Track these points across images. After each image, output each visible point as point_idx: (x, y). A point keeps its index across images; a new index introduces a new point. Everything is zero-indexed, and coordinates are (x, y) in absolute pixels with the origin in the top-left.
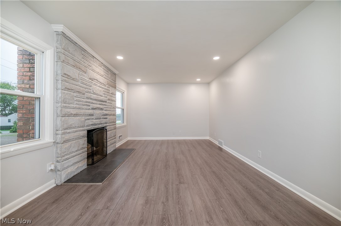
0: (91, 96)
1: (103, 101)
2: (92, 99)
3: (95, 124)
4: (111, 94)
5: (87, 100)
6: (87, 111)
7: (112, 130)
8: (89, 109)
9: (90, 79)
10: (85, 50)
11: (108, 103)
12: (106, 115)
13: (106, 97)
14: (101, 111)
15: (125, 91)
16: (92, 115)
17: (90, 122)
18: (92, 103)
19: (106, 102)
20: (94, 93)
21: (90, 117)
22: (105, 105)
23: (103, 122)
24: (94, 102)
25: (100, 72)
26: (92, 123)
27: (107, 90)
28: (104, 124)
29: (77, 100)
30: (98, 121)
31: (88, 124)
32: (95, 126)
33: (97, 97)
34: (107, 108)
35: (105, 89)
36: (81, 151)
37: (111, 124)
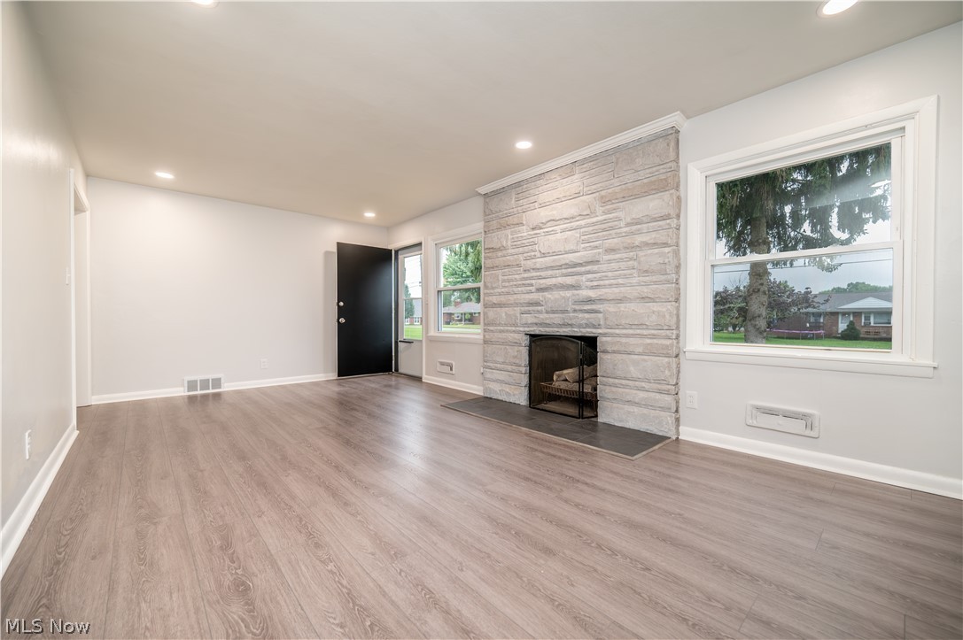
0: (535, 263)
1: (581, 265)
2: (537, 270)
3: (548, 325)
4: (628, 225)
5: (526, 275)
6: (523, 296)
8: (530, 292)
9: (533, 229)
10: (519, 184)
11: (609, 261)
12: (590, 301)
13: (596, 247)
14: (568, 294)
16: (537, 304)
17: (530, 319)
18: (540, 278)
20: (544, 255)
21: (530, 308)
22: (589, 272)
23: (573, 322)
24: (543, 274)
25: (568, 194)
26: (535, 321)
27: (602, 222)
28: (580, 326)
29: (504, 281)
30: (557, 318)
31: (524, 321)
32: (547, 329)
33: (554, 261)
34: (600, 279)
35: (594, 224)
36: (509, 368)
37: (631, 332)
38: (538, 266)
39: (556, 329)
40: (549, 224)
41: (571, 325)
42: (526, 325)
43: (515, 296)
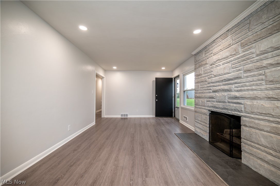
1: (231, 79)
2: (213, 83)
3: (217, 108)
5: (208, 85)
6: (208, 94)
8: (210, 92)
9: (211, 65)
10: (206, 47)
11: (247, 77)
12: (236, 98)
13: (240, 70)
14: (226, 94)
16: (213, 98)
17: (210, 104)
19: (240, 78)
20: (215, 76)
21: (210, 100)
22: (236, 83)
23: (228, 107)
24: (215, 84)
25: (225, 46)
26: (212, 105)
27: (242, 57)
28: (232, 110)
29: (201, 88)
30: (221, 105)
31: (207, 105)
32: (217, 110)
33: (219, 78)
34: (242, 86)
35: (238, 58)
36: (203, 124)
37: (261, 117)
38: (213, 81)
39: (220, 110)
40: (217, 62)
41: (227, 109)
42: (208, 106)
43: (205, 94)
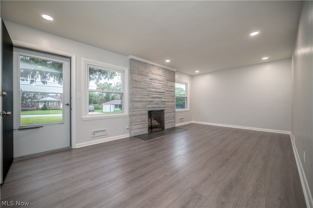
0: (151, 90)
1: (162, 93)
2: (151, 92)
3: (155, 108)
4: (170, 86)
5: (148, 93)
6: (148, 99)
7: (170, 113)
8: (150, 98)
9: (150, 79)
10: (146, 63)
11: (167, 93)
12: (164, 102)
13: (165, 89)
14: (159, 99)
15: (188, 83)
16: (152, 102)
17: (150, 106)
18: (152, 94)
19: (165, 93)
20: (154, 88)
21: (150, 103)
22: (163, 95)
23: (161, 107)
24: (153, 93)
25: (158, 74)
26: (152, 107)
27: (166, 84)
28: (162, 108)
29: (141, 93)
30: (157, 106)
31: (148, 107)
32: (155, 109)
33: (156, 90)
34: (165, 97)
35: (164, 84)
36: (143, 122)
37: (170, 108)
40: (155, 80)
41: (160, 107)
42: (149, 108)
43: (145, 99)
